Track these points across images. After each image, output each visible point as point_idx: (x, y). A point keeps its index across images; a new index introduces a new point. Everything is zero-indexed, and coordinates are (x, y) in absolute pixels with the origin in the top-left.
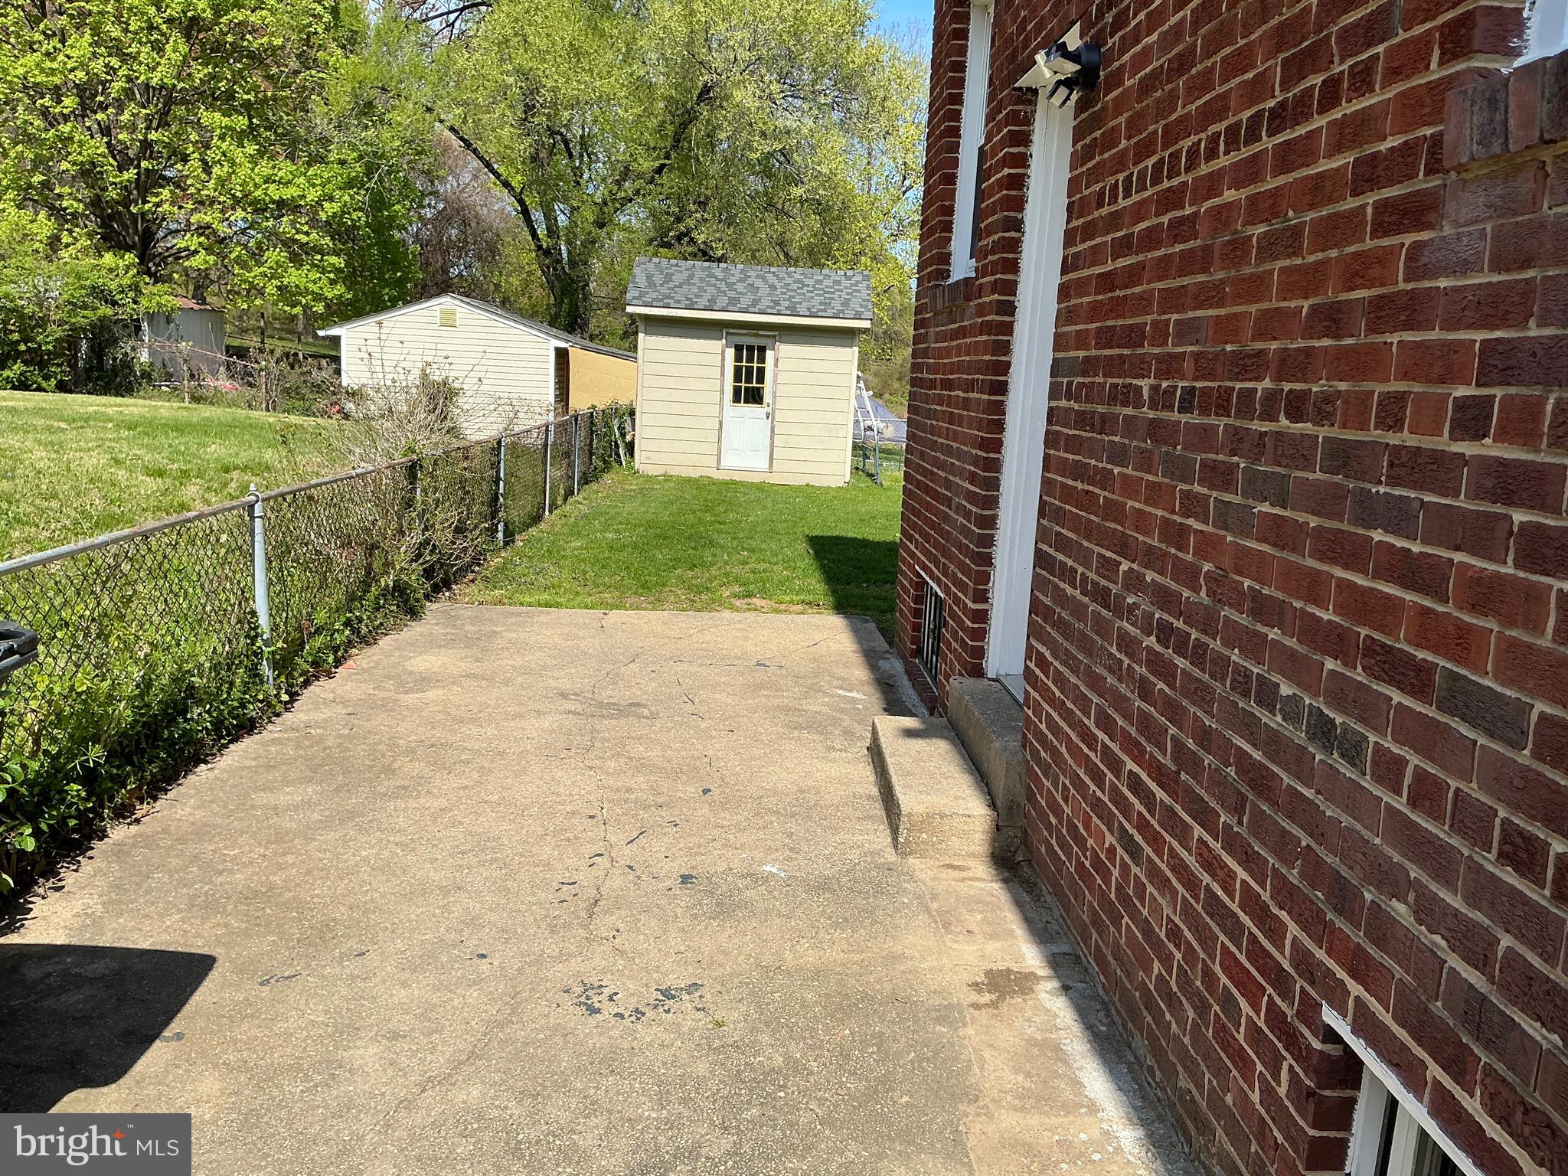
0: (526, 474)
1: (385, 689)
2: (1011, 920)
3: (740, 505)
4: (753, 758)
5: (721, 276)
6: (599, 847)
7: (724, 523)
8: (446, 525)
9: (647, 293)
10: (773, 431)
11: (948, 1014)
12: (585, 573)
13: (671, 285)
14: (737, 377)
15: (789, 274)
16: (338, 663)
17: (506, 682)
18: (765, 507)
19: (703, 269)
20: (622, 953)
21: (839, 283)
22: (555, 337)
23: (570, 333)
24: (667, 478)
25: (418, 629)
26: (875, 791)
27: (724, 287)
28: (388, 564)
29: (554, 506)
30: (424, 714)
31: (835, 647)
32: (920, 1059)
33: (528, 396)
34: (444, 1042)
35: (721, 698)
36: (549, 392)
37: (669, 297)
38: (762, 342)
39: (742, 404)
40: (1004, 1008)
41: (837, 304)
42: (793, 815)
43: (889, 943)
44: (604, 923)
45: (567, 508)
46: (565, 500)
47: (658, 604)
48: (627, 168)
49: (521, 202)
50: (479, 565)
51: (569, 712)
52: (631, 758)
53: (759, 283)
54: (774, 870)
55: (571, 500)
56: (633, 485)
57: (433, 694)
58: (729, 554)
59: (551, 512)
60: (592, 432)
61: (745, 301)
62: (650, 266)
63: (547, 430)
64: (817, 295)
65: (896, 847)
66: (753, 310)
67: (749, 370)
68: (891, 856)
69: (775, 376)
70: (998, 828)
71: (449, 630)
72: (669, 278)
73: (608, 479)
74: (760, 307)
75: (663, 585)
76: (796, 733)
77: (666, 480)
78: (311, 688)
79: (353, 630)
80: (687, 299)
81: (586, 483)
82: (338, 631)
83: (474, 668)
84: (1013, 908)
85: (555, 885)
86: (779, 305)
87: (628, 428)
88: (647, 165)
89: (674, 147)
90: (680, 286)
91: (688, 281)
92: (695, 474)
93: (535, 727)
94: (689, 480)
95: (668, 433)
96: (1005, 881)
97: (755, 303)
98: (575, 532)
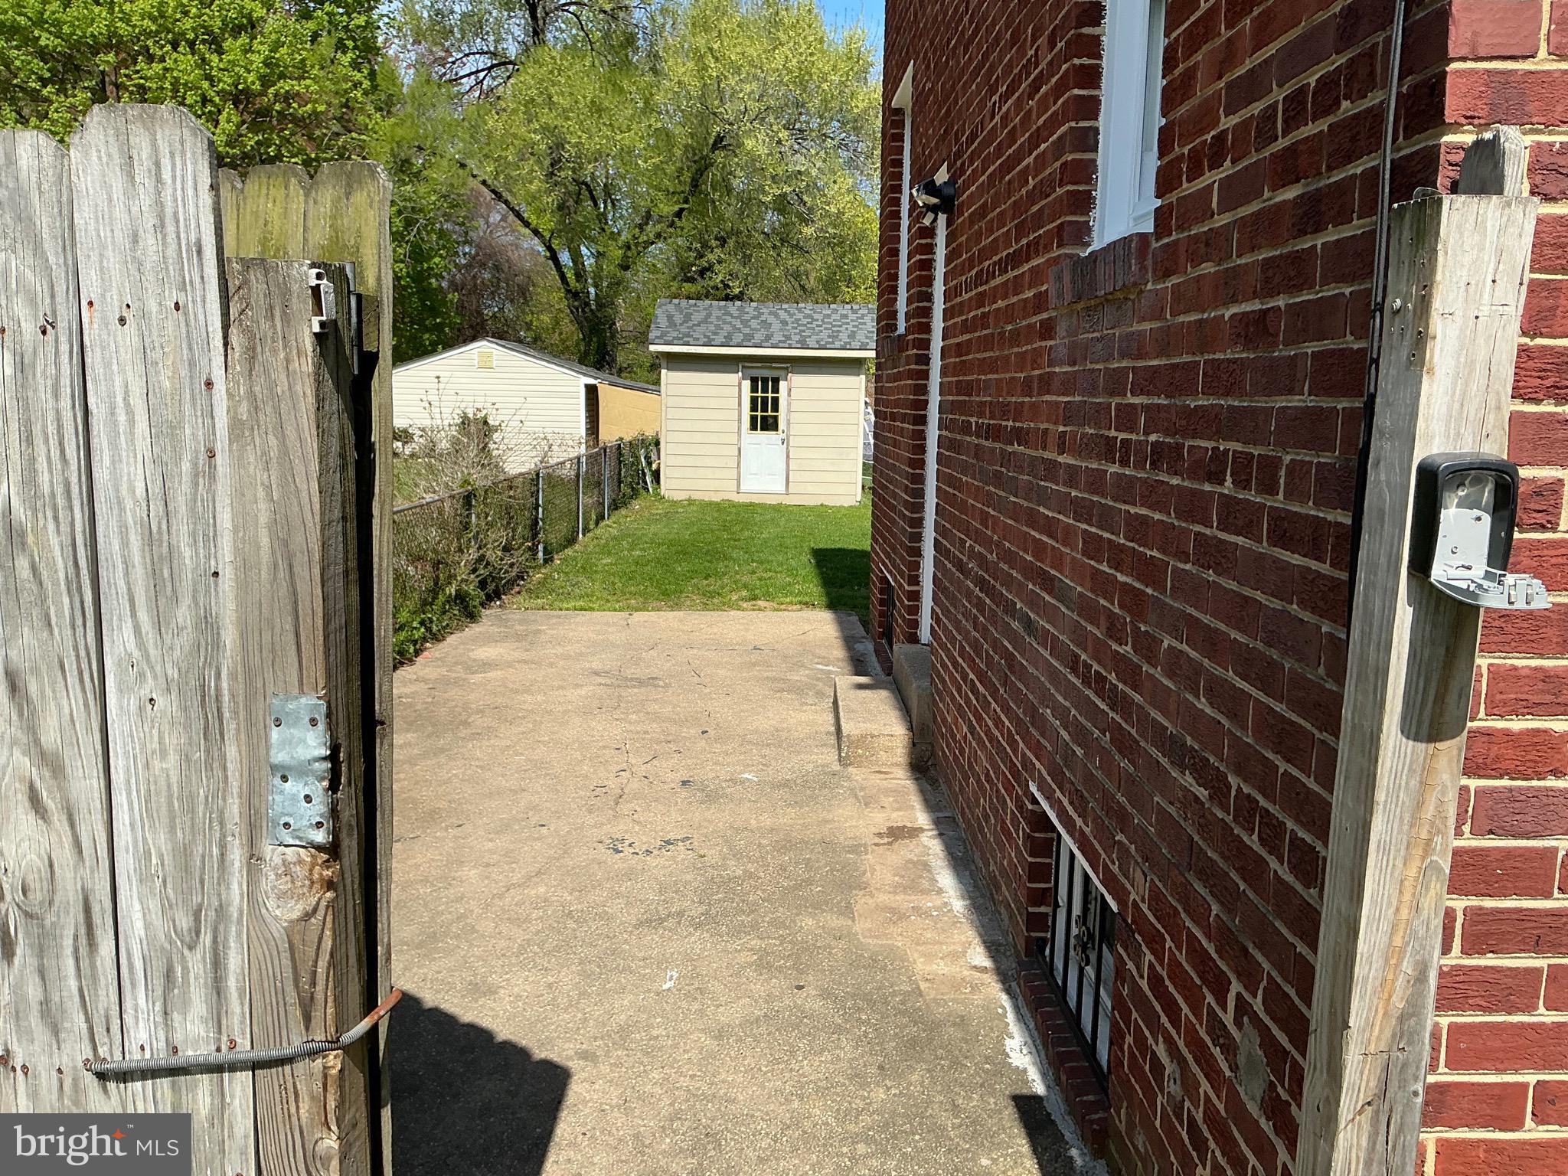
0: (561, 501)
1: (455, 672)
2: (915, 800)
3: (756, 524)
4: (743, 711)
5: (736, 313)
6: (624, 766)
7: (739, 540)
8: (496, 544)
9: (668, 332)
10: (788, 456)
11: (857, 849)
12: (614, 584)
13: (690, 324)
14: (754, 408)
15: (800, 310)
16: (417, 653)
17: (551, 665)
18: (778, 525)
19: (720, 308)
20: (638, 823)
21: (845, 316)
22: (585, 375)
23: (598, 369)
24: (691, 502)
25: (478, 629)
26: (832, 729)
27: (739, 325)
28: (451, 577)
29: (586, 530)
30: (488, 687)
31: (821, 635)
32: (832, 870)
33: (561, 431)
34: (520, 868)
35: (722, 672)
36: (579, 426)
37: (688, 335)
38: (775, 374)
39: (759, 431)
40: (896, 845)
41: (844, 337)
42: (768, 745)
43: (825, 813)
44: (625, 808)
45: (599, 531)
46: (597, 524)
47: (676, 606)
48: (648, 212)
49: (549, 248)
50: (523, 579)
51: (601, 684)
52: (648, 713)
53: (771, 319)
54: (750, 777)
55: (602, 524)
56: (659, 509)
57: (491, 675)
58: (739, 565)
59: (584, 535)
60: (620, 462)
61: (758, 337)
62: (671, 307)
63: (579, 462)
64: (826, 329)
65: (840, 761)
66: (766, 344)
67: (765, 400)
68: (836, 767)
69: (789, 404)
70: (914, 744)
71: (502, 629)
72: (688, 317)
73: (636, 505)
74: (773, 341)
75: (681, 592)
76: (778, 695)
77: (689, 505)
78: (398, 672)
79: (426, 628)
80: (705, 336)
81: (616, 509)
82: (415, 628)
83: (524, 656)
84: (918, 794)
85: (592, 788)
86: (790, 339)
87: (654, 457)
88: (667, 208)
89: (692, 193)
90: (699, 325)
91: (705, 320)
92: (716, 498)
93: (572, 694)
94: (710, 504)
95: (690, 461)
96: (916, 779)
97: (768, 337)
98: (606, 551)
